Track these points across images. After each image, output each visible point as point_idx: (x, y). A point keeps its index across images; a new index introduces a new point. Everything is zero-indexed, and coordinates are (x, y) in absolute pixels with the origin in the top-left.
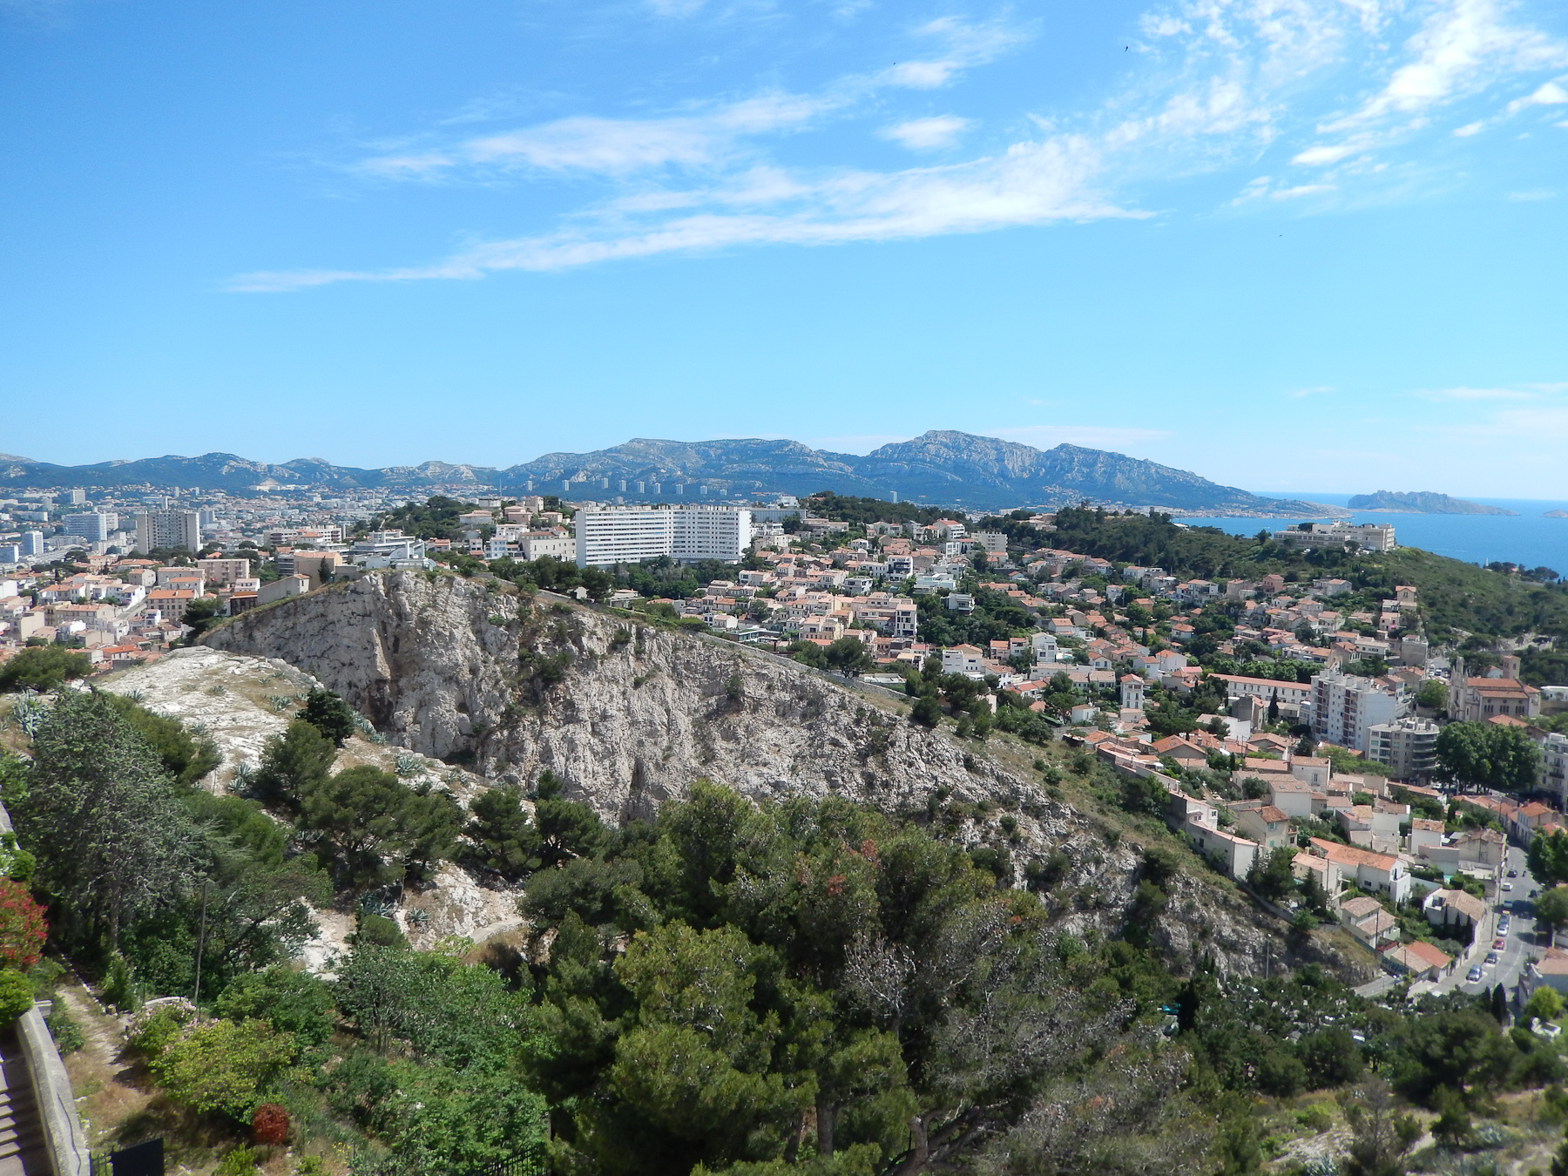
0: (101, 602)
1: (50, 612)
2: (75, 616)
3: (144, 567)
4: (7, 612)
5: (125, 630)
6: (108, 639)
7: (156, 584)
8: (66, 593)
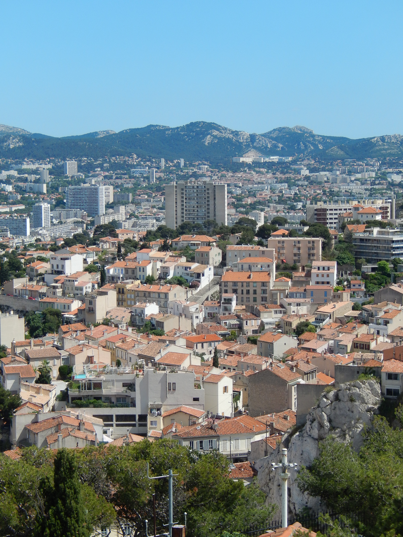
0: (170, 283)
1: (121, 291)
2: (147, 297)
3: (209, 244)
4: (77, 289)
5: (201, 316)
6: (185, 325)
7: (223, 264)
8: (134, 271)
